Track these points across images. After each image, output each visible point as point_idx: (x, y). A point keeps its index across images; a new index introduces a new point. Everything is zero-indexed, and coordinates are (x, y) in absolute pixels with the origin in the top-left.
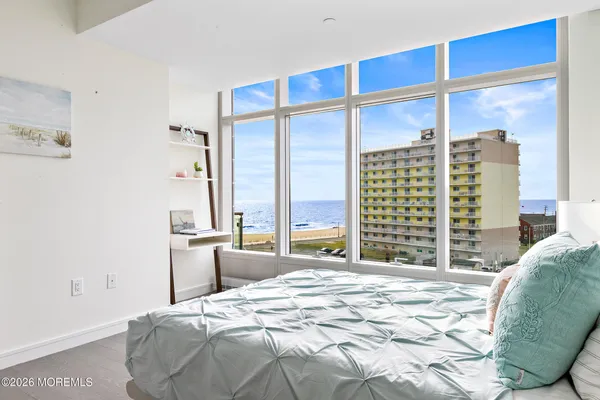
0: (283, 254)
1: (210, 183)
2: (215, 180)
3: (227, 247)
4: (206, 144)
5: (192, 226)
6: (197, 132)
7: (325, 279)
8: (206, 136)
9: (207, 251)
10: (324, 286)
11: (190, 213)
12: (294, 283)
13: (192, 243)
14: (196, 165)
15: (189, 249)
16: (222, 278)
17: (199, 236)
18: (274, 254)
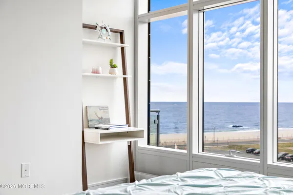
0: (195, 152)
1: (125, 79)
2: (130, 76)
3: (142, 143)
4: (122, 42)
5: (107, 121)
6: (113, 31)
7: (225, 179)
8: (121, 34)
9: (121, 145)
10: (220, 186)
11: (105, 109)
12: (190, 182)
13: (104, 137)
14: (111, 62)
15: (100, 143)
16: (136, 173)
17: (112, 131)
18: (185, 151)
